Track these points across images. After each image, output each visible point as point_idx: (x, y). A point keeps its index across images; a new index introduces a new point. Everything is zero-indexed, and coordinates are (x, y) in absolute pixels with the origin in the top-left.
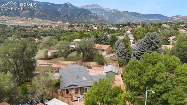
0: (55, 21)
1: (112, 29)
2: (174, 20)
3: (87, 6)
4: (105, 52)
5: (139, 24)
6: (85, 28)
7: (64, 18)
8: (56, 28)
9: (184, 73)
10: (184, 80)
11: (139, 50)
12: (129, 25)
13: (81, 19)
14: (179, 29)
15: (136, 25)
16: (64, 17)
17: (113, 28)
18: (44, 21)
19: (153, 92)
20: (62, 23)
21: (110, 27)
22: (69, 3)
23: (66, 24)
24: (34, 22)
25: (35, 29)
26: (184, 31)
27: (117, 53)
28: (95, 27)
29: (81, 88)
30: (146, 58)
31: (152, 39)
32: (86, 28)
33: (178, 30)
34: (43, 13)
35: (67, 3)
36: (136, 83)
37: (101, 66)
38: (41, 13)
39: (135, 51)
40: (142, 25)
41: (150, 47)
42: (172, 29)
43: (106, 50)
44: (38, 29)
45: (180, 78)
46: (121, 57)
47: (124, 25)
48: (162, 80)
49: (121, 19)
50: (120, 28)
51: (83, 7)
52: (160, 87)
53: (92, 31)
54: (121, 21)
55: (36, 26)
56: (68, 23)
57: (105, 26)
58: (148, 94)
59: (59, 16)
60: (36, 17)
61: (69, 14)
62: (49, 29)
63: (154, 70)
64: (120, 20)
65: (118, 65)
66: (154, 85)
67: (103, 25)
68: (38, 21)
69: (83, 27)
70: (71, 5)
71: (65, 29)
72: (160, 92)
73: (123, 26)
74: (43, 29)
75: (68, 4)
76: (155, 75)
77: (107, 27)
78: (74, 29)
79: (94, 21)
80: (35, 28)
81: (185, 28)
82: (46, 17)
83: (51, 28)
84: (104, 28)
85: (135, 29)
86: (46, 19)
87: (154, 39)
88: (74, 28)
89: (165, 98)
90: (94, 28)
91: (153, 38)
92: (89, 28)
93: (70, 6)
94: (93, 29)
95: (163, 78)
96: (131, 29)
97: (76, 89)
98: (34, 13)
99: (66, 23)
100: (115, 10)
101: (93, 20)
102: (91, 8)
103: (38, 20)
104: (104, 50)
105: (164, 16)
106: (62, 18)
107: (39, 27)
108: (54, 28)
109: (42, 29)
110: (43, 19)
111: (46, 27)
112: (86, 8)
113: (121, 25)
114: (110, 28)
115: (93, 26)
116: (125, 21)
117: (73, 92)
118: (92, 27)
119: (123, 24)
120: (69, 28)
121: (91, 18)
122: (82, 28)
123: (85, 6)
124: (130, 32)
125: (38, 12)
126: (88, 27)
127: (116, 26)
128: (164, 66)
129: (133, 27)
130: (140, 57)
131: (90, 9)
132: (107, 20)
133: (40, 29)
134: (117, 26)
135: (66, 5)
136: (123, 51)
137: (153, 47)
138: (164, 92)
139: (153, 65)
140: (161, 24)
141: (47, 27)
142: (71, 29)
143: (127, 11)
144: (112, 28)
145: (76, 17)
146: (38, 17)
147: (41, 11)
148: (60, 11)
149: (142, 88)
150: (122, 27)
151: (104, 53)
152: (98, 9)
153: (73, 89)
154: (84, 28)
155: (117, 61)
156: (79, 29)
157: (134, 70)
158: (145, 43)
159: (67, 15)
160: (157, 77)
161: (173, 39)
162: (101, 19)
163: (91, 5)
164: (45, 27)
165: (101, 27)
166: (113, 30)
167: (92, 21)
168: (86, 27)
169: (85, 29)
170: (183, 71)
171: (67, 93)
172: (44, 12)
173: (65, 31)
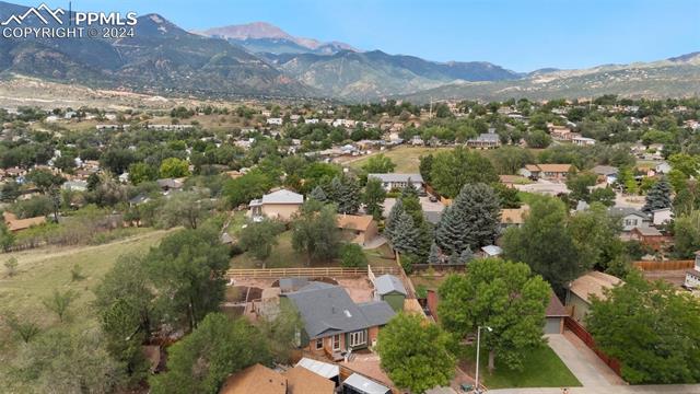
0: (104, 87)
1: (336, 124)
2: (536, 85)
3: (232, 29)
4: (362, 236)
5: (427, 107)
6: (238, 121)
7: (141, 74)
8: (121, 120)
9: (535, 295)
10: (535, 305)
11: (448, 229)
12: (392, 109)
13: (210, 77)
14: (550, 125)
15: (417, 112)
16: (141, 69)
17: (339, 122)
18: (60, 88)
19: (490, 330)
20: (137, 96)
21: (328, 117)
22: (160, 17)
23: (153, 99)
24: (15, 91)
25: (34, 126)
26: (564, 132)
27: (394, 239)
28: (273, 116)
29: (346, 334)
30: (475, 269)
31: (477, 201)
32: (242, 120)
33: (547, 130)
34: (51, 54)
35: (148, 16)
36: (461, 315)
37: (359, 277)
38: (42, 53)
39: (438, 232)
40: (435, 109)
41: (472, 221)
42: (530, 124)
43: (363, 232)
44: (45, 125)
45: (530, 302)
46: (406, 250)
47: (376, 110)
48: (502, 309)
49: (359, 79)
50: (365, 123)
51: (217, 33)
52: (500, 320)
53: (266, 132)
54: (362, 87)
55: (30, 114)
56: (160, 98)
57: (309, 115)
58: (481, 333)
59: (117, 67)
60: (20, 71)
61: (159, 57)
62: (91, 125)
63: (489, 293)
64: (358, 84)
65: (402, 270)
66: (490, 318)
67: (304, 111)
68: (34, 88)
69: (227, 117)
70: (165, 22)
71: (157, 123)
72: (500, 328)
73: (374, 113)
74: (68, 127)
75: (155, 18)
76: (491, 300)
77: (319, 118)
78: (193, 123)
79: (259, 88)
80: (31, 123)
81: (569, 123)
82: (64, 69)
83: (101, 120)
84: (307, 122)
85: (413, 125)
86: (63, 77)
87: (481, 201)
88: (193, 119)
89: (507, 337)
90: (270, 121)
91: (479, 200)
92: (252, 122)
93: (163, 29)
94: (268, 125)
95: (503, 305)
96: (398, 125)
97: (337, 337)
98: (12, 53)
99: (153, 95)
100: (336, 46)
101: (259, 83)
102: (245, 38)
103: (34, 82)
104: (358, 232)
105: (505, 71)
106: (131, 73)
107: (52, 119)
108: (111, 123)
109: (63, 123)
110: (48, 77)
111: (80, 115)
112: (226, 37)
113: (366, 108)
114: (329, 122)
115: (267, 113)
116: (374, 87)
117: (330, 344)
118: (265, 118)
119: (372, 105)
120: (174, 122)
121: (249, 73)
122: (223, 120)
123: (221, 29)
124: (400, 136)
125: (26, 50)
126: (250, 118)
127: (348, 112)
128: (504, 284)
129: (406, 119)
130: (450, 247)
131: (243, 42)
132: (309, 83)
133: (54, 127)
134: (354, 111)
135: (147, 23)
136: (410, 236)
137: (480, 221)
138: (506, 328)
139: (488, 282)
140: (494, 108)
141: (84, 115)
142: (184, 125)
143: (378, 52)
144: (335, 120)
145: (187, 71)
146: (27, 72)
147: (41, 47)
148: (120, 48)
149: (471, 323)
150: (370, 118)
151: (360, 240)
152: (274, 39)
153: (329, 337)
154: (234, 122)
155: (395, 259)
156: (215, 125)
157: (456, 293)
158: (462, 212)
159: (151, 64)
160: (496, 304)
161: (530, 174)
162: (286, 80)
163: (246, 27)
164: (73, 116)
165: (295, 117)
166: (342, 128)
167: (251, 84)
168: (241, 116)
169: (237, 126)
170: (534, 291)
171: (320, 346)
172: (55, 51)
173: (161, 136)
